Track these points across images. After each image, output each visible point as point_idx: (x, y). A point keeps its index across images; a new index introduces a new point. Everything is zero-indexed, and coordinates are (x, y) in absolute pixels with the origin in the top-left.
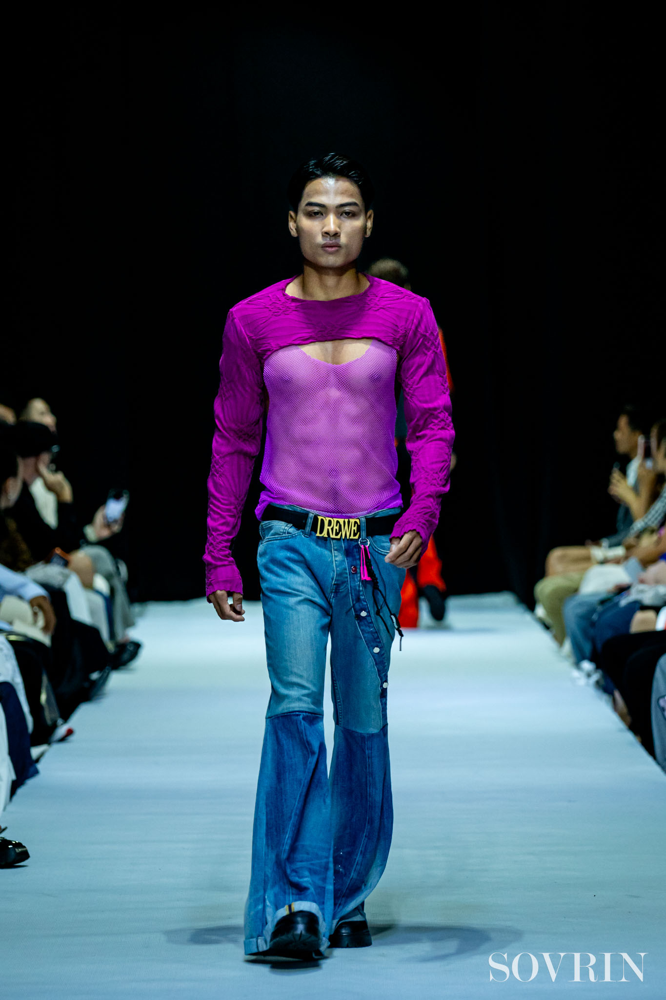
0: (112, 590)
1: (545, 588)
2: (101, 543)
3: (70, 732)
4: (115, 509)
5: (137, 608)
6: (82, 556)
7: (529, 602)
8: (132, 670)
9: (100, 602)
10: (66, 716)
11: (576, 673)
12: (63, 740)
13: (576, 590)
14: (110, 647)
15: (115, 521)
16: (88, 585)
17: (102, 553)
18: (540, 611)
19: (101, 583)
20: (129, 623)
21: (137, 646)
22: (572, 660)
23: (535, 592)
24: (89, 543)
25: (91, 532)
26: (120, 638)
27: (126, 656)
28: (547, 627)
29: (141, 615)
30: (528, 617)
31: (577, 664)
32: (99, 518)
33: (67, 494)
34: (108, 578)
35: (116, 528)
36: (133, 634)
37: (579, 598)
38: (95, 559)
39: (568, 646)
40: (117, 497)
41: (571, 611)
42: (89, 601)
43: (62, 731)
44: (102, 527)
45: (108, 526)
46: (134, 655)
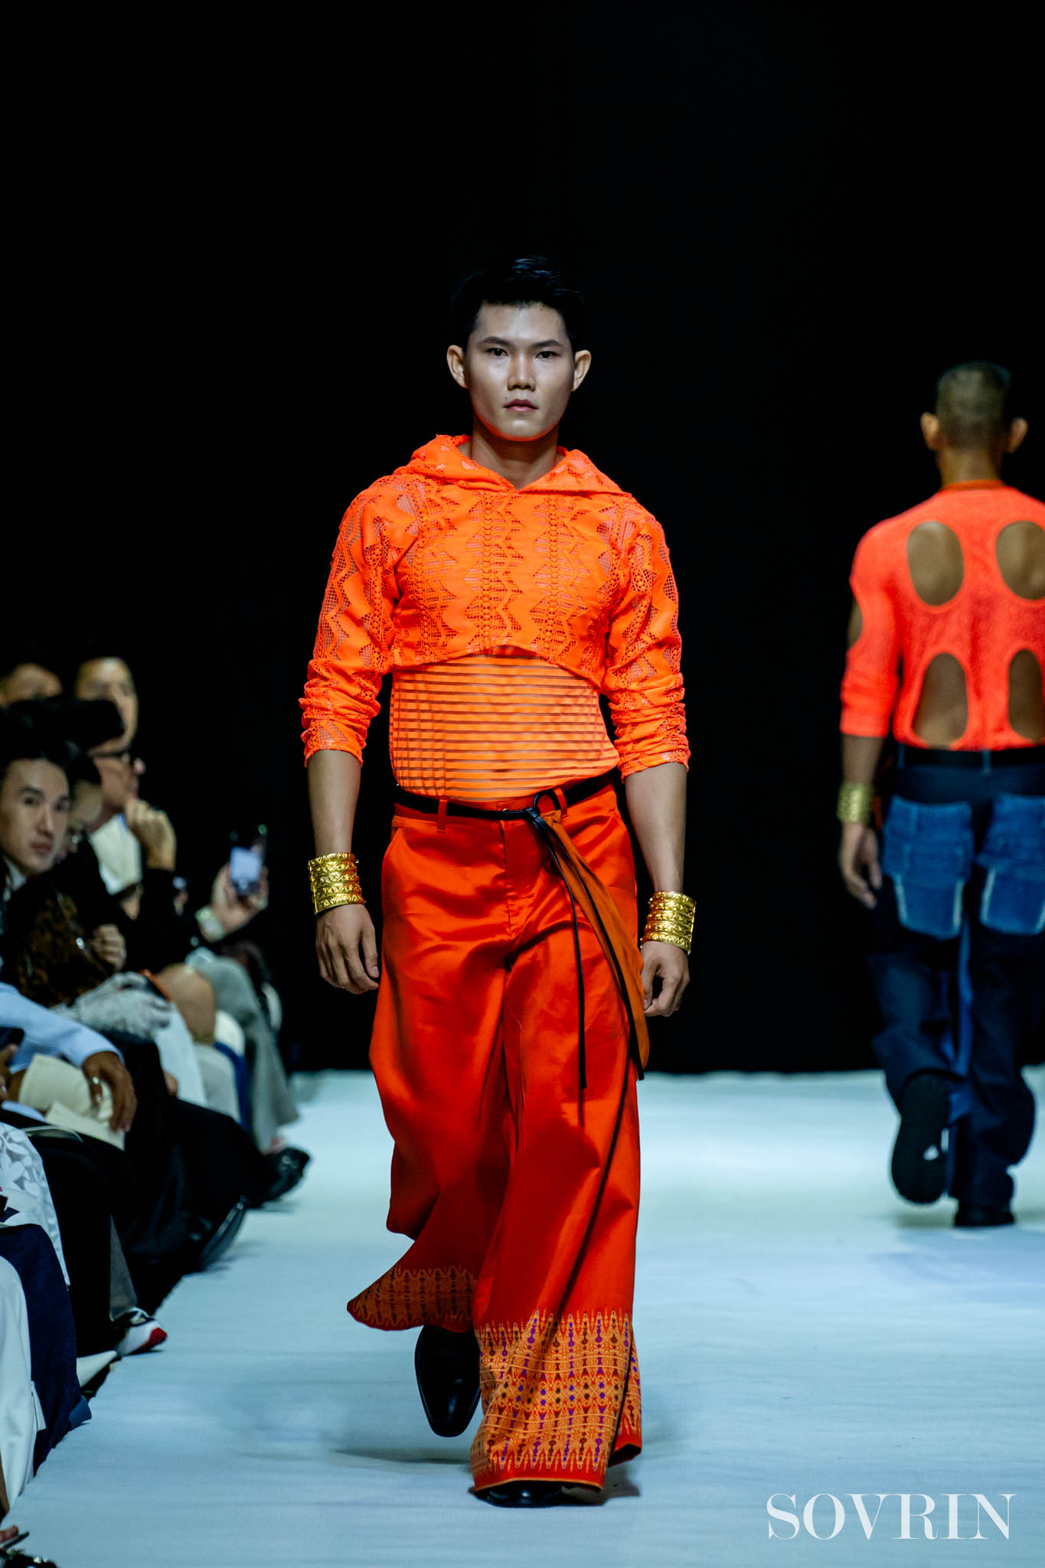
0: (250, 1046)
3: (159, 1336)
5: (299, 1082)
8: (287, 1210)
9: (224, 1067)
10: (151, 1302)
12: (146, 1349)
15: (253, 886)
16: (203, 1035)
17: (233, 969)
19: (228, 1030)
20: (284, 1115)
21: (301, 1159)
25: (212, 922)
29: (309, 1097)
32: (221, 889)
33: (166, 854)
34: (245, 1021)
36: (293, 1136)
38: (219, 982)
42: (203, 1065)
43: (140, 1334)
44: (230, 906)
45: (242, 900)
46: (294, 1178)
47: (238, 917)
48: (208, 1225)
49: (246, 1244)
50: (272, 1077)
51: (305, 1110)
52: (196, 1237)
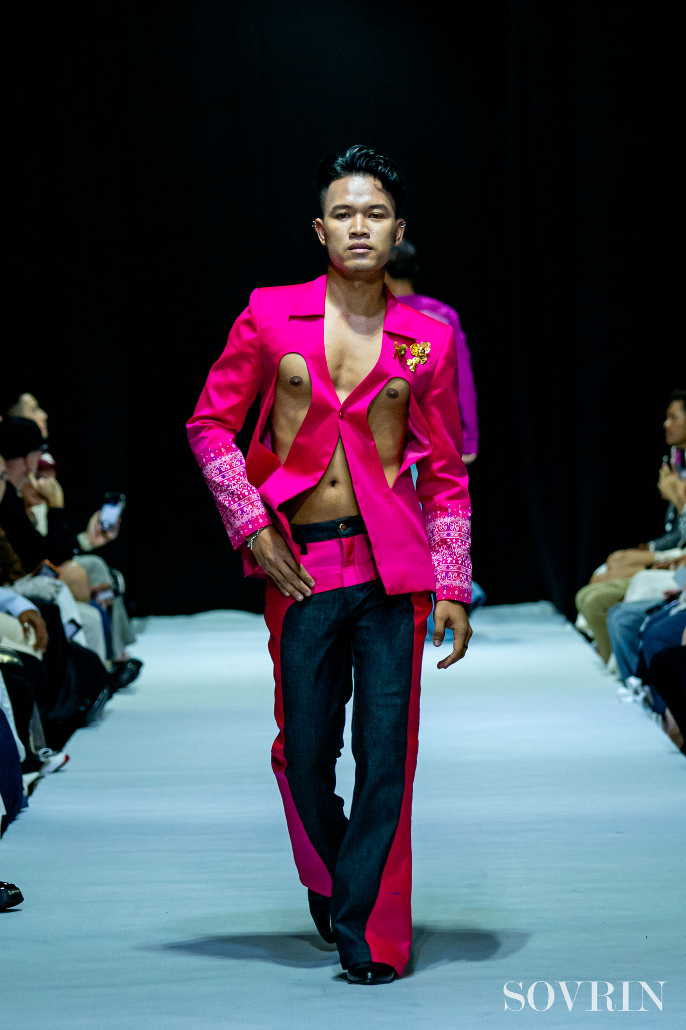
1: (586, 596)
2: (96, 551)
3: (67, 758)
4: (110, 514)
5: (136, 622)
6: (75, 566)
7: (569, 613)
8: (131, 692)
11: (622, 690)
13: (621, 599)
14: (108, 665)
15: (111, 527)
17: (97, 562)
18: (581, 622)
20: (128, 640)
21: (138, 664)
22: (618, 675)
23: (576, 601)
24: (82, 553)
25: (85, 540)
26: (118, 657)
27: (125, 676)
28: (589, 640)
29: (141, 630)
30: (569, 627)
31: (623, 681)
32: (93, 523)
33: (59, 498)
35: (112, 535)
36: (133, 652)
37: (624, 607)
38: (90, 569)
39: (613, 661)
40: (114, 501)
41: (616, 621)
44: (97, 534)
45: (104, 532)
46: (134, 675)
47: (101, 541)
48: (89, 702)
49: (110, 711)
50: (121, 620)
51: (140, 638)
52: (83, 708)
